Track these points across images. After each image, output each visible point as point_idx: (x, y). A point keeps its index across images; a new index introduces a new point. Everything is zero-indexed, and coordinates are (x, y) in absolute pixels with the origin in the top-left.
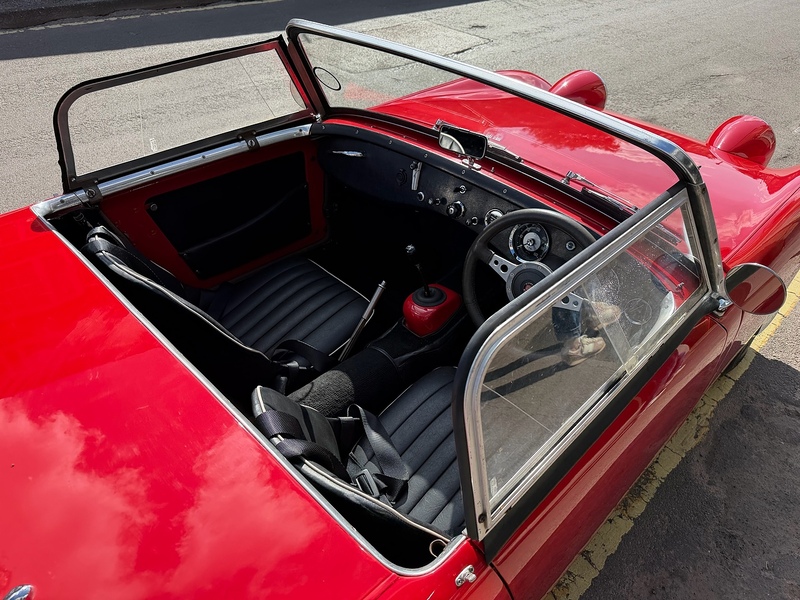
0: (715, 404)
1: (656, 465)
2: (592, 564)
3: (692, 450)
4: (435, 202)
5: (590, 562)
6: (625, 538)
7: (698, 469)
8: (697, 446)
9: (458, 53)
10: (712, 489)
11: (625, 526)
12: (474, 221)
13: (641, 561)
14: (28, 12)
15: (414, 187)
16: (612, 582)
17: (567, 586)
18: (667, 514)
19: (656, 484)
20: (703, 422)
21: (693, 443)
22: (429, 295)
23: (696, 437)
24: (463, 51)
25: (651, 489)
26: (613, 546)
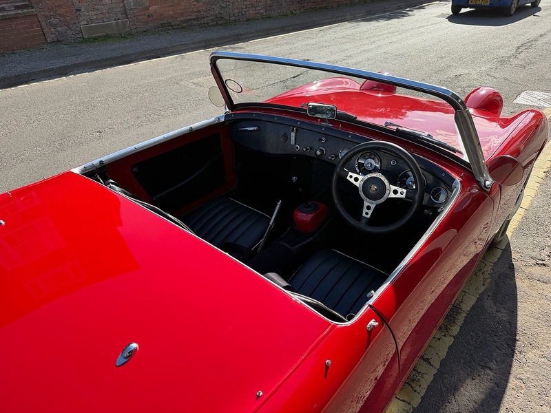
0: (492, 264)
1: (461, 304)
2: (432, 366)
3: (482, 293)
4: (307, 149)
5: (430, 364)
6: (450, 348)
7: (489, 304)
8: (486, 290)
9: (294, 77)
10: (500, 315)
11: (449, 341)
12: (332, 157)
13: (462, 361)
14: (16, 76)
15: (293, 142)
16: (447, 376)
17: (419, 380)
18: (473, 331)
19: (464, 315)
20: (487, 276)
21: (482, 289)
22: (309, 207)
23: (484, 285)
24: (297, 76)
25: (462, 317)
26: (443, 354)
